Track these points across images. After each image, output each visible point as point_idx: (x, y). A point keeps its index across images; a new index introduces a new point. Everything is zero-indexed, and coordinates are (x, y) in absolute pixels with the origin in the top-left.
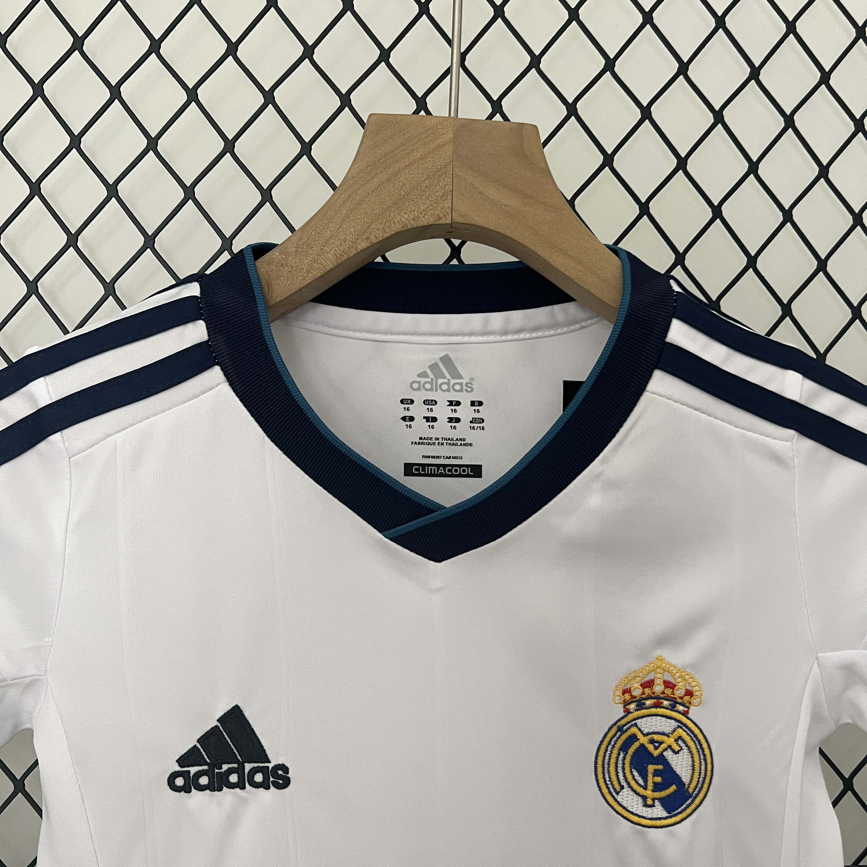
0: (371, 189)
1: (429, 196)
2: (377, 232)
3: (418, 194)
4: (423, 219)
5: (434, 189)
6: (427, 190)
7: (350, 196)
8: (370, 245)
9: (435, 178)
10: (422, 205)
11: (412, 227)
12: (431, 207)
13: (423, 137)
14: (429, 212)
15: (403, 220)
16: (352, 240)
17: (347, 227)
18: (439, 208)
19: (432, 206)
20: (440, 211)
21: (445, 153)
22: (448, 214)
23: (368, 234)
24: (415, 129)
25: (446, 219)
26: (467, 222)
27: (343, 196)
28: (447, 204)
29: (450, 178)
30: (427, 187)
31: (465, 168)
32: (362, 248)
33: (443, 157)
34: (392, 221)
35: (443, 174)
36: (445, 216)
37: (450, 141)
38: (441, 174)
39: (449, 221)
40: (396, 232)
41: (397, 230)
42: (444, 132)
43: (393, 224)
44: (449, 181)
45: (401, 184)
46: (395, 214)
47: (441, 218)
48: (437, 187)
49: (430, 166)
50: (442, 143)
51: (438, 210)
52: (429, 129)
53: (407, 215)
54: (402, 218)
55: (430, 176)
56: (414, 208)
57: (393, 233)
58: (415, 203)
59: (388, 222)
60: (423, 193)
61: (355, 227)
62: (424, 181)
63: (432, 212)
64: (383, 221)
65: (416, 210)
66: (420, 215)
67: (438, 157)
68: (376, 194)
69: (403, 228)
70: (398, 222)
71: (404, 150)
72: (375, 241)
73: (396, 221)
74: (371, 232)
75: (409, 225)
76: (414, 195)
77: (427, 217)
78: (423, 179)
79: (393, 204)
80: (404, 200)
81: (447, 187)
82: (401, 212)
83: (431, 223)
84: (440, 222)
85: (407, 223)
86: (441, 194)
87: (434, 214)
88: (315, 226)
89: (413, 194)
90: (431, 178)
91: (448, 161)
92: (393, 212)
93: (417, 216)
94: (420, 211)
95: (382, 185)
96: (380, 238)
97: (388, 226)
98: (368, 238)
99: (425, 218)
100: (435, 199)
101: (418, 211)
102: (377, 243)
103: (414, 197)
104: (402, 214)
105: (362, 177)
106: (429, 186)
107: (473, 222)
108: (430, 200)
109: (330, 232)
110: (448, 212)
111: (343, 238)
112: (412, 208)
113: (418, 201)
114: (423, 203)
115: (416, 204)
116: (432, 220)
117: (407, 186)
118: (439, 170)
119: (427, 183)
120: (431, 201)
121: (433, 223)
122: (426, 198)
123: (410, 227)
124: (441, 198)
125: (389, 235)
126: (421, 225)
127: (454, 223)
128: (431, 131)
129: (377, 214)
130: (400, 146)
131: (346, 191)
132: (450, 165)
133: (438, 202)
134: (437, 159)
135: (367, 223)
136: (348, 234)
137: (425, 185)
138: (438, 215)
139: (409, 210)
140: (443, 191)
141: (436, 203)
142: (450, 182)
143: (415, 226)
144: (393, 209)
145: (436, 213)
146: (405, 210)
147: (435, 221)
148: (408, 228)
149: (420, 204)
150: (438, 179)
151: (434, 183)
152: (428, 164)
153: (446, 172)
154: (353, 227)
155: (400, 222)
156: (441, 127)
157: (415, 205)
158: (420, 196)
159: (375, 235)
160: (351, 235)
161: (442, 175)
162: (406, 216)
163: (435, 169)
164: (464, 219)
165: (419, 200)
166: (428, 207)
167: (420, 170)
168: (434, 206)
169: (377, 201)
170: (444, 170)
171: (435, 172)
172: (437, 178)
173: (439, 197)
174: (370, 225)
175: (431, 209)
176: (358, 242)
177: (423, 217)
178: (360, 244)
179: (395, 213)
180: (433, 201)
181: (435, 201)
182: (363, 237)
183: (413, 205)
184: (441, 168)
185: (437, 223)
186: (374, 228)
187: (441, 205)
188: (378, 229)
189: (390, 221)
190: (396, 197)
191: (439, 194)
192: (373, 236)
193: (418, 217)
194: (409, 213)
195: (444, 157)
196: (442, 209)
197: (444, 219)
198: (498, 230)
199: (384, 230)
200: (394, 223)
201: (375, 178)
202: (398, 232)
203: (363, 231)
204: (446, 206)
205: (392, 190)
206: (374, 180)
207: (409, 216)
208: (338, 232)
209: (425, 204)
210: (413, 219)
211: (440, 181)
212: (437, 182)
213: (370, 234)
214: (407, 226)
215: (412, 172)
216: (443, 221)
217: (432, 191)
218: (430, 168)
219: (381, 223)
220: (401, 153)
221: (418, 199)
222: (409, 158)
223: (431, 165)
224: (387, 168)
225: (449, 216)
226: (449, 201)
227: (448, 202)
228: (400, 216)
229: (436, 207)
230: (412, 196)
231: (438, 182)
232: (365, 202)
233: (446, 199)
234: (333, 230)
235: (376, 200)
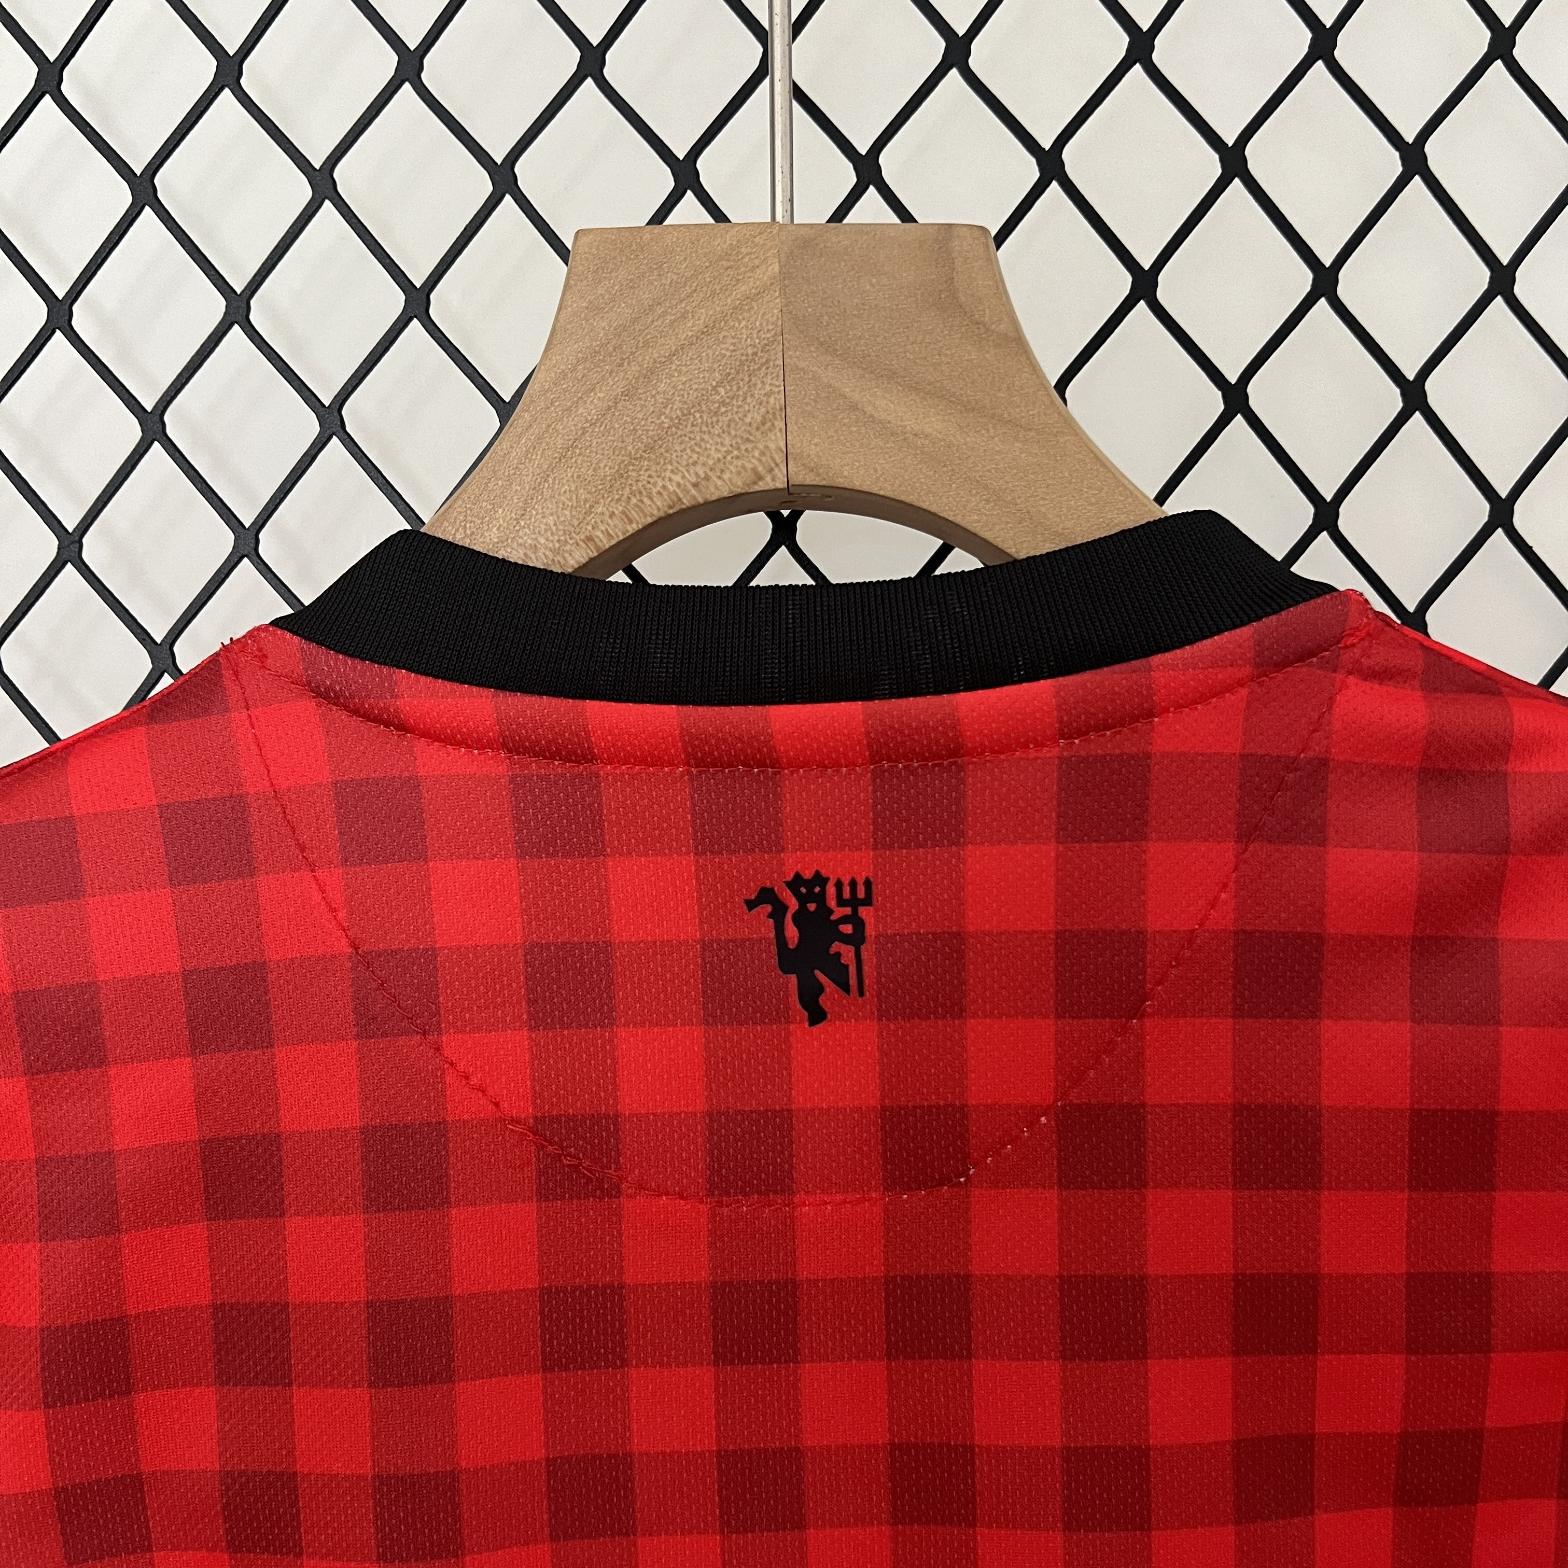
0: (590, 418)
1: (729, 426)
2: (610, 521)
3: (702, 423)
4: (719, 483)
5: (740, 406)
6: (723, 409)
7: (540, 438)
8: (596, 554)
9: (742, 380)
10: (713, 448)
11: (693, 503)
12: (736, 453)
13: (708, 280)
14: (731, 463)
15: (671, 489)
16: (551, 545)
17: (537, 514)
18: (757, 454)
19: (738, 449)
20: (760, 461)
21: (764, 315)
22: (777, 465)
23: (590, 528)
24: (685, 259)
25: (773, 479)
26: (824, 483)
27: (524, 441)
28: (776, 441)
29: (777, 376)
30: (723, 403)
31: (812, 349)
32: (577, 562)
33: (758, 324)
34: (645, 493)
35: (763, 365)
36: (771, 470)
37: (771, 284)
38: (756, 367)
39: (781, 484)
40: (655, 519)
41: (657, 514)
42: (757, 262)
43: (646, 500)
44: (777, 383)
45: (660, 401)
46: (650, 476)
47: (760, 478)
48: (749, 400)
49: (727, 349)
50: (753, 291)
51: (753, 457)
52: (721, 258)
53: (680, 474)
54: (668, 484)
55: (729, 374)
56: (695, 456)
57: (649, 520)
58: (696, 444)
59: (635, 495)
60: (715, 419)
61: (556, 512)
62: (714, 388)
63: (739, 464)
64: (623, 495)
65: (700, 462)
66: (710, 474)
67: (747, 327)
68: (602, 429)
69: (671, 507)
70: (659, 493)
71: (665, 313)
72: (606, 544)
73: (654, 491)
74: (596, 522)
75: (685, 501)
76: (692, 426)
77: (726, 476)
78: (714, 384)
79: (645, 451)
80: (671, 439)
81: (772, 400)
82: (665, 470)
83: (739, 491)
84: (761, 486)
85: (681, 495)
86: (759, 419)
87: (744, 468)
88: (461, 518)
89: (689, 426)
90: (733, 378)
91: (773, 332)
92: (647, 470)
93: (703, 475)
94: (711, 462)
95: (615, 408)
96: (618, 536)
97: (636, 506)
98: (590, 539)
99: (724, 481)
100: (745, 430)
101: (704, 465)
102: (611, 547)
103: (697, 429)
104: (668, 474)
105: (565, 391)
106: (727, 401)
107: (841, 482)
108: (733, 433)
109: (498, 529)
110: (778, 460)
111: (530, 541)
112: (690, 457)
113: (702, 440)
114: (717, 444)
115: (700, 447)
116: (739, 483)
117: (673, 404)
118: (751, 357)
119: (723, 393)
120: (736, 436)
121: (743, 491)
122: (724, 432)
123: (687, 502)
124: (758, 429)
125: (640, 527)
126: (714, 498)
127: (793, 485)
128: (725, 264)
129: (609, 478)
130: (653, 306)
131: (531, 426)
132: (776, 343)
133: (751, 438)
134: (744, 331)
135: (586, 501)
136: (543, 532)
137: (718, 398)
138: (754, 470)
139: (685, 463)
140: (763, 410)
141: (748, 440)
142: (779, 386)
143: (701, 500)
144: (646, 463)
145: (749, 466)
146: (675, 464)
147: (748, 485)
148: (684, 507)
149: (708, 446)
150: (750, 380)
151: (741, 393)
152: (723, 346)
153: (767, 361)
154: (552, 514)
155: (665, 494)
156: (749, 249)
157: (697, 449)
158: (707, 426)
159: (607, 530)
160: (549, 533)
161: (759, 369)
162: (677, 478)
163: (742, 355)
164: (818, 475)
165: (706, 437)
166: (728, 452)
167: (704, 360)
168: (743, 447)
169: (604, 446)
170: (761, 357)
171: (742, 364)
172: (747, 379)
173: (755, 425)
174: (591, 507)
175: (738, 457)
176: (568, 547)
177: (719, 477)
178: (571, 554)
179: (649, 473)
180: (742, 438)
181: (745, 436)
182: (578, 537)
183: (693, 451)
184: (755, 354)
185: (752, 490)
186: (603, 514)
187: (761, 446)
188: (612, 515)
189: (640, 493)
190: (651, 433)
191: (752, 418)
192: (602, 531)
193: (707, 478)
194: (683, 469)
195: (761, 324)
196: (763, 454)
197: (768, 479)
198: (902, 498)
199: (627, 516)
200: (651, 499)
201: (598, 390)
202: (660, 519)
203: (576, 523)
204: (772, 446)
205: (640, 416)
206: (596, 394)
207: (683, 477)
208: (517, 528)
209: (722, 444)
210: (695, 485)
211: (755, 385)
212: (746, 388)
213: (593, 528)
214: (683, 503)
215: (684, 369)
216: (768, 484)
217: (737, 413)
218: (728, 354)
219: (619, 500)
220: (656, 324)
221: (704, 432)
222: (677, 334)
223: (732, 348)
224: (625, 364)
225: (780, 470)
226: (778, 434)
227: (775, 434)
228: (663, 479)
229: (747, 450)
230: (689, 428)
231: (749, 387)
232: (578, 451)
233: (770, 430)
234: (505, 524)
235: (602, 443)
